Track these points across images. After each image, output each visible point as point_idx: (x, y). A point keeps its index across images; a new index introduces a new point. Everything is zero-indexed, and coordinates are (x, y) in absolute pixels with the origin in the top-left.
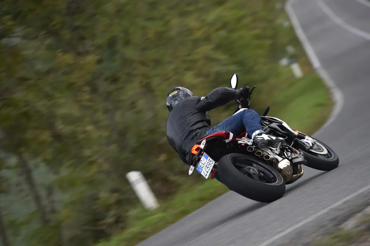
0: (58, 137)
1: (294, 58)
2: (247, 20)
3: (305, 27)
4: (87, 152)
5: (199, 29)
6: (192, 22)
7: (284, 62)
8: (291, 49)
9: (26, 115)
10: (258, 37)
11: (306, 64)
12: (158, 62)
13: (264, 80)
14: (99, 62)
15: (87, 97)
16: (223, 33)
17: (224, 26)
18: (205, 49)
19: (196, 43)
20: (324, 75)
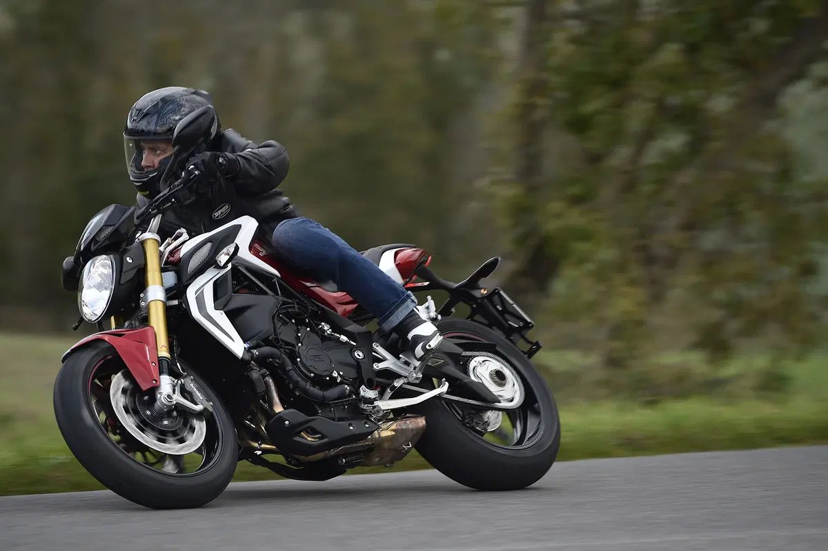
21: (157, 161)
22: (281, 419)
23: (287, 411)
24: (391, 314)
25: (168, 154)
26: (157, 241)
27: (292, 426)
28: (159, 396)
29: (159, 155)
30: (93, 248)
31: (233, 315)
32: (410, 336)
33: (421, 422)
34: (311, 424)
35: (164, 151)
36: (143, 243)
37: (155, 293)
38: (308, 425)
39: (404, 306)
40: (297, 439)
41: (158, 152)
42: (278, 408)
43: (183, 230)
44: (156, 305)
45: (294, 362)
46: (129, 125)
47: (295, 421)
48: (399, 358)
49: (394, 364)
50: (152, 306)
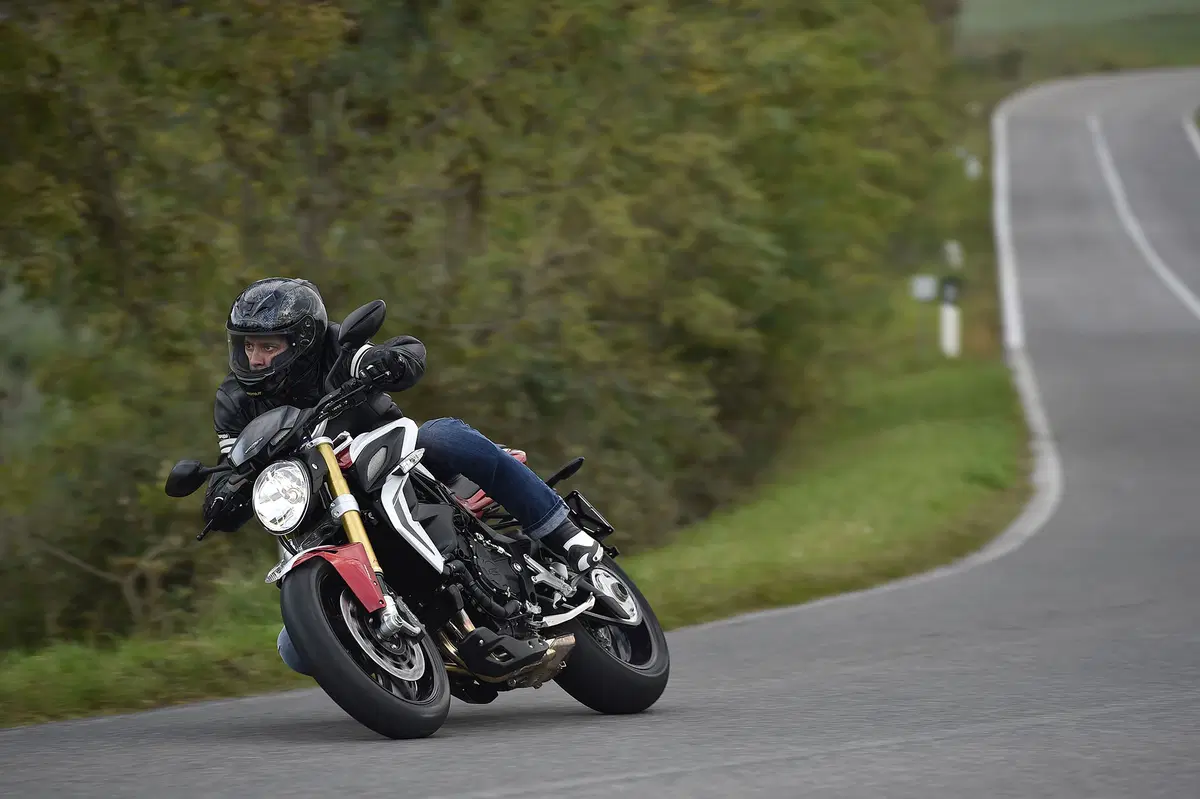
0: (106, 224)
1: (953, 285)
2: (871, 109)
3: (1021, 203)
4: (177, 315)
5: (710, 72)
6: (701, 39)
7: (924, 286)
8: (954, 252)
9: (38, 108)
10: (879, 177)
11: (986, 323)
12: (536, 120)
13: (838, 317)
14: (353, 39)
15: (263, 133)
16: (781, 119)
17: (794, 98)
18: (703, 144)
19: (684, 113)
20: (1026, 380)
21: (268, 358)
22: (475, 638)
23: (479, 629)
24: (545, 521)
25: (282, 350)
26: (330, 444)
27: (487, 645)
28: (386, 618)
29: (271, 352)
30: (270, 453)
31: (425, 524)
32: (567, 546)
33: (570, 640)
34: (500, 643)
35: (277, 348)
36: (317, 448)
37: (346, 504)
38: (498, 644)
39: (558, 513)
40: (488, 658)
41: (271, 348)
42: (470, 627)
43: (346, 433)
44: (352, 517)
45: (476, 577)
46: (234, 321)
47: (488, 641)
48: (549, 570)
49: (548, 576)
50: (348, 517)
